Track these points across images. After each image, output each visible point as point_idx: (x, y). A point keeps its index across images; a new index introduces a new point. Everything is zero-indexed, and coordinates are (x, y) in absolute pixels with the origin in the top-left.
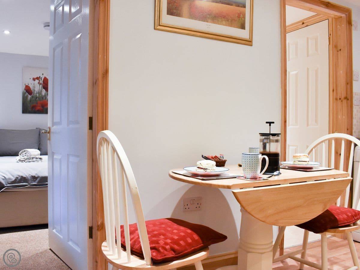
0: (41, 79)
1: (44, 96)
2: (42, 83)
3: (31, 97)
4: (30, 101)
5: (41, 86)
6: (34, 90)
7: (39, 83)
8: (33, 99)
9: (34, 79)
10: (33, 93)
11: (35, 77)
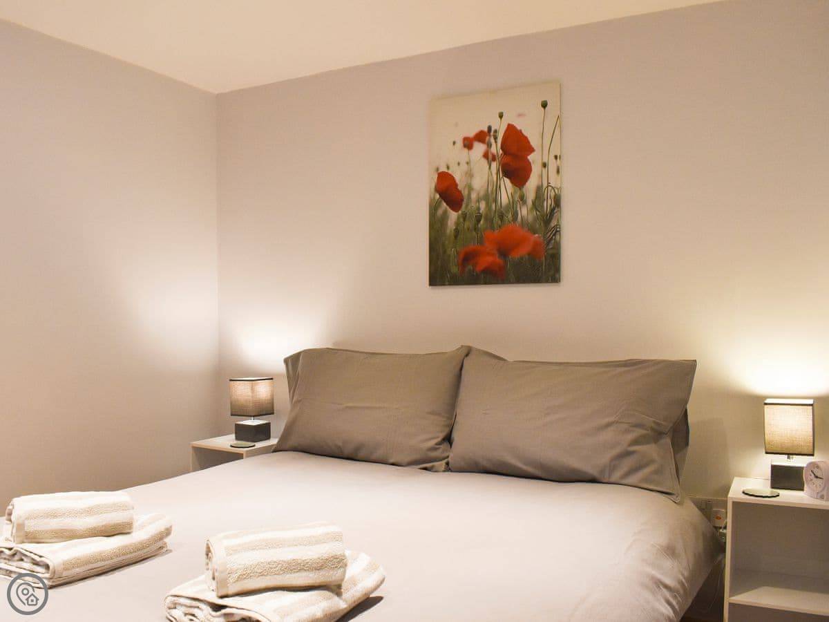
0: (496, 138)
1: (508, 206)
2: (501, 152)
3: (458, 218)
4: (457, 232)
5: (494, 165)
6: (470, 189)
7: (486, 156)
8: (467, 224)
9: (468, 144)
10: (465, 201)
11: (472, 134)
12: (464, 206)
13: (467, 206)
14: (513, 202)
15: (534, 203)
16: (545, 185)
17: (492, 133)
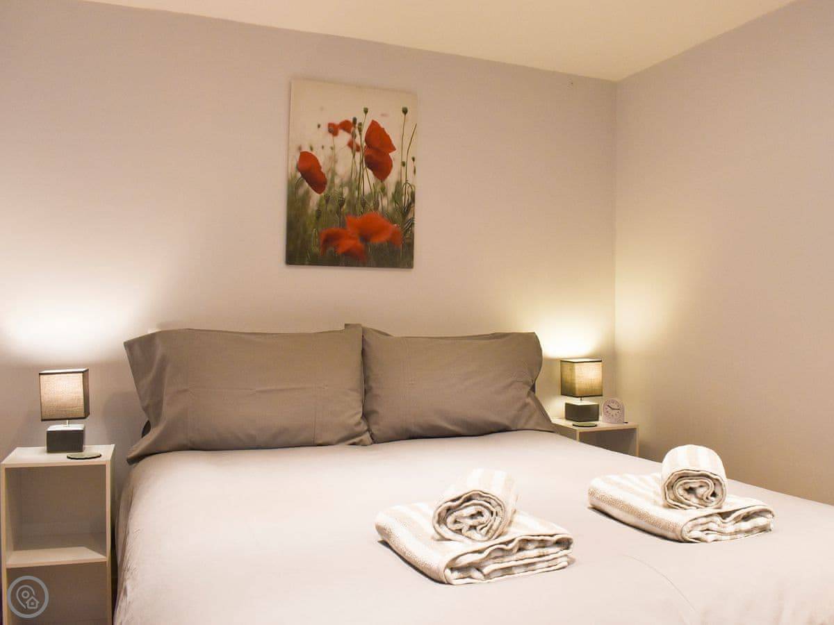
0: (360, 131)
1: (370, 195)
2: (365, 144)
3: (321, 200)
4: (319, 213)
5: (358, 155)
6: (334, 173)
7: (350, 144)
8: (330, 207)
9: (333, 130)
10: (328, 184)
11: (337, 121)
12: (327, 189)
13: (330, 188)
14: (375, 193)
15: (394, 196)
16: (404, 181)
17: (357, 125)
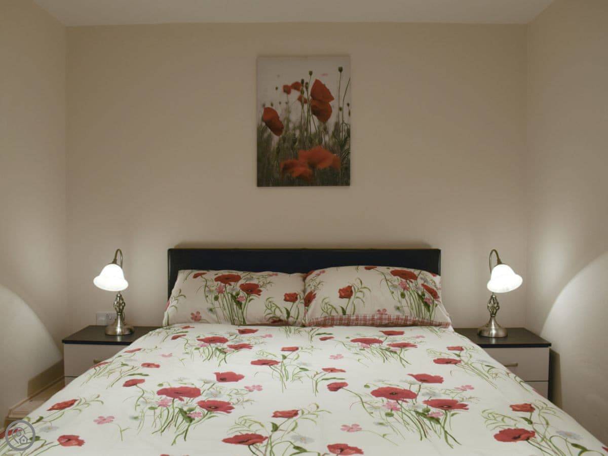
0: (307, 88)
1: (316, 134)
2: (311, 98)
3: (280, 141)
4: (278, 150)
5: (306, 106)
6: (289, 120)
7: (300, 99)
8: (286, 145)
9: (287, 90)
10: (285, 128)
11: (290, 84)
12: (284, 132)
13: (286, 132)
14: (319, 132)
15: (333, 133)
16: (341, 122)
17: (304, 84)
